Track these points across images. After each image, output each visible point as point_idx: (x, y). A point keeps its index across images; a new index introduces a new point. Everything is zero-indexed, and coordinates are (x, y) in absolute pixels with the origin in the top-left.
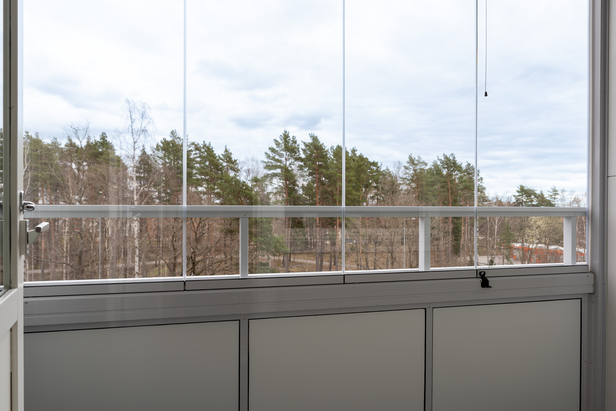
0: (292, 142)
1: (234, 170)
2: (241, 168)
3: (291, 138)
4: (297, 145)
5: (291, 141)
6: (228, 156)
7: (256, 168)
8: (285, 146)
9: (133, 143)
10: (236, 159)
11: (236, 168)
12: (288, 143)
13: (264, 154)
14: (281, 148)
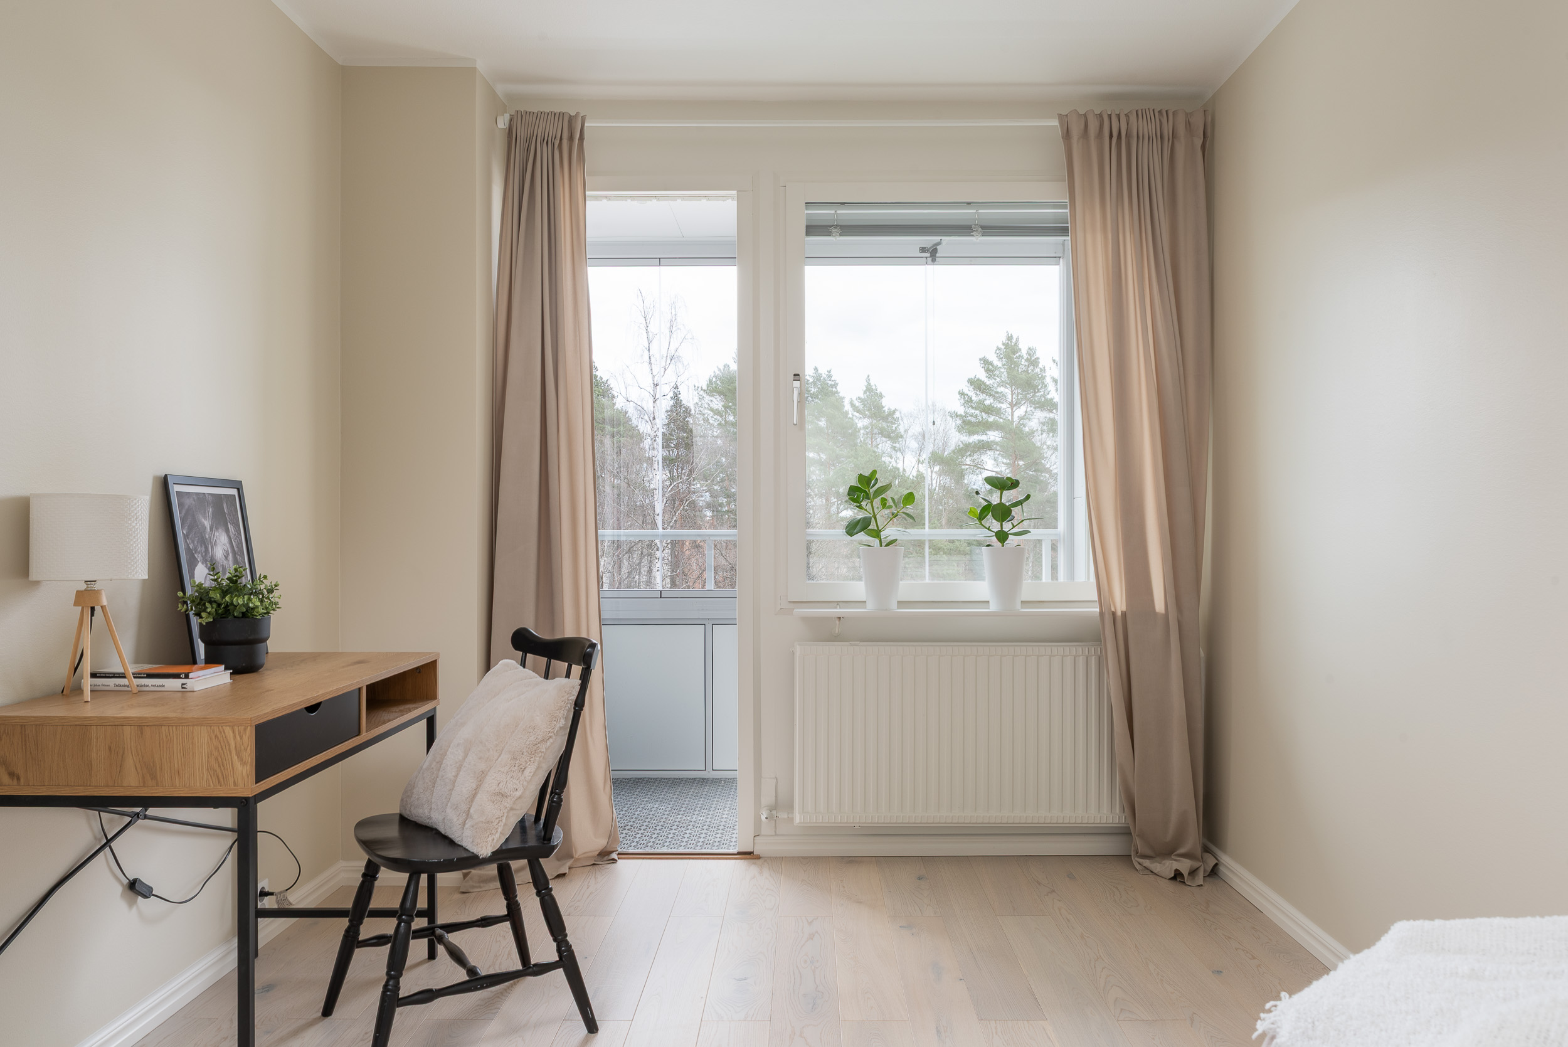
0: (1027, 364)
1: (889, 437)
2: (906, 431)
3: (1024, 352)
4: (1037, 370)
5: (1023, 360)
6: (872, 403)
7: (941, 430)
8: (1008, 373)
9: (652, 386)
10: (893, 409)
11: (893, 432)
12: (1017, 365)
13: (958, 397)
14: (998, 380)
